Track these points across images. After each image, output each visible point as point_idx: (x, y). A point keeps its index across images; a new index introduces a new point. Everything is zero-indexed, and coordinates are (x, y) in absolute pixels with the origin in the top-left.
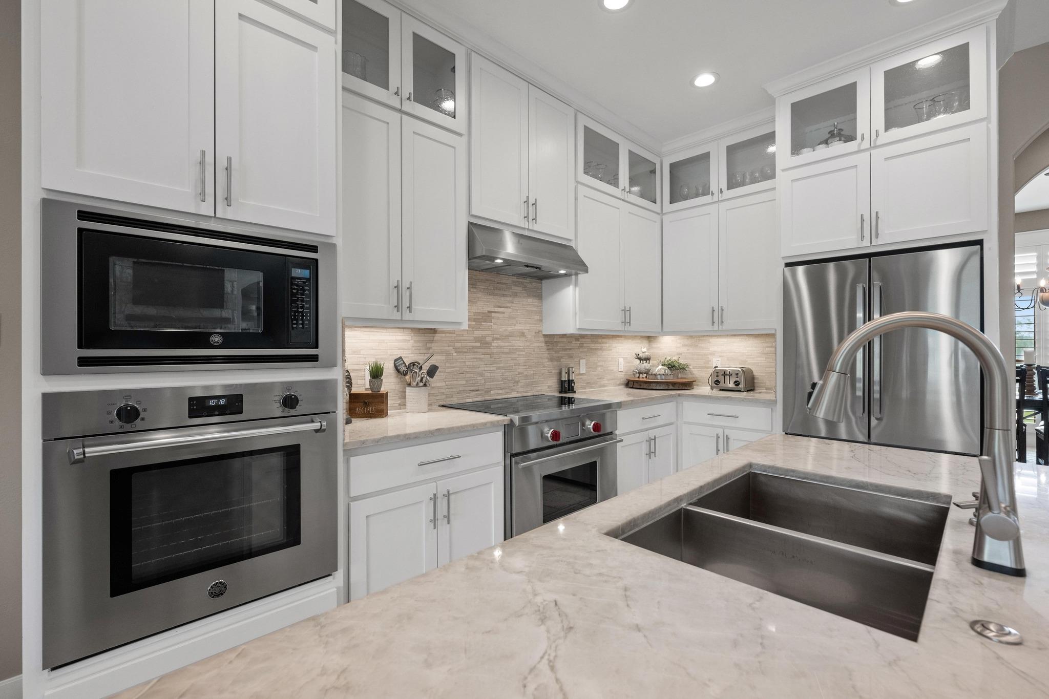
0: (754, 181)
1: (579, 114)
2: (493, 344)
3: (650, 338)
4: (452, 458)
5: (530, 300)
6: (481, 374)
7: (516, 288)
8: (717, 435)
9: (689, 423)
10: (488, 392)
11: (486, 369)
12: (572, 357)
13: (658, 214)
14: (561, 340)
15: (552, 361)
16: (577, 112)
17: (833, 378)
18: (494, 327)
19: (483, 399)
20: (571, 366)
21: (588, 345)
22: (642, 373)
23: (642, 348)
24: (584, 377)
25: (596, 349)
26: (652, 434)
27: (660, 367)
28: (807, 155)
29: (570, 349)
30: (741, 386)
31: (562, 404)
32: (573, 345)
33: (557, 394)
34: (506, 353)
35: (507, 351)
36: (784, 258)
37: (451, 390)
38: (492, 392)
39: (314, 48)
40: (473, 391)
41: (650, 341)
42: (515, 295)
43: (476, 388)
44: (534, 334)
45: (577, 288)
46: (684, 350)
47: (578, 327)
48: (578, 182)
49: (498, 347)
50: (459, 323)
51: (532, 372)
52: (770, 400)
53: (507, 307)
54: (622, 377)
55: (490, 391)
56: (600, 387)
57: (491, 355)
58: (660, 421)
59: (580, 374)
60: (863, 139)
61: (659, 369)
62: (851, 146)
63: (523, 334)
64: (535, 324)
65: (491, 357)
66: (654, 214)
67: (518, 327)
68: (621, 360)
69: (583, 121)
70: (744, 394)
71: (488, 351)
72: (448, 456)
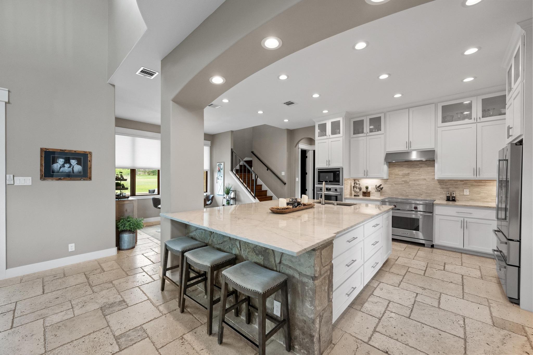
11: (407, 189)
12: (457, 188)
15: (443, 189)
16: (437, 103)
18: (410, 177)
29: (456, 185)
34: (416, 185)
39: (340, 140)
42: (421, 167)
43: (403, 194)
44: (431, 179)
45: (437, 164)
47: (438, 177)
48: (438, 127)
49: (412, 183)
51: (430, 192)
53: (417, 171)
57: (409, 186)
59: (464, 195)
63: (425, 179)
64: (431, 176)
67: (422, 177)
69: (442, 105)
71: (408, 184)
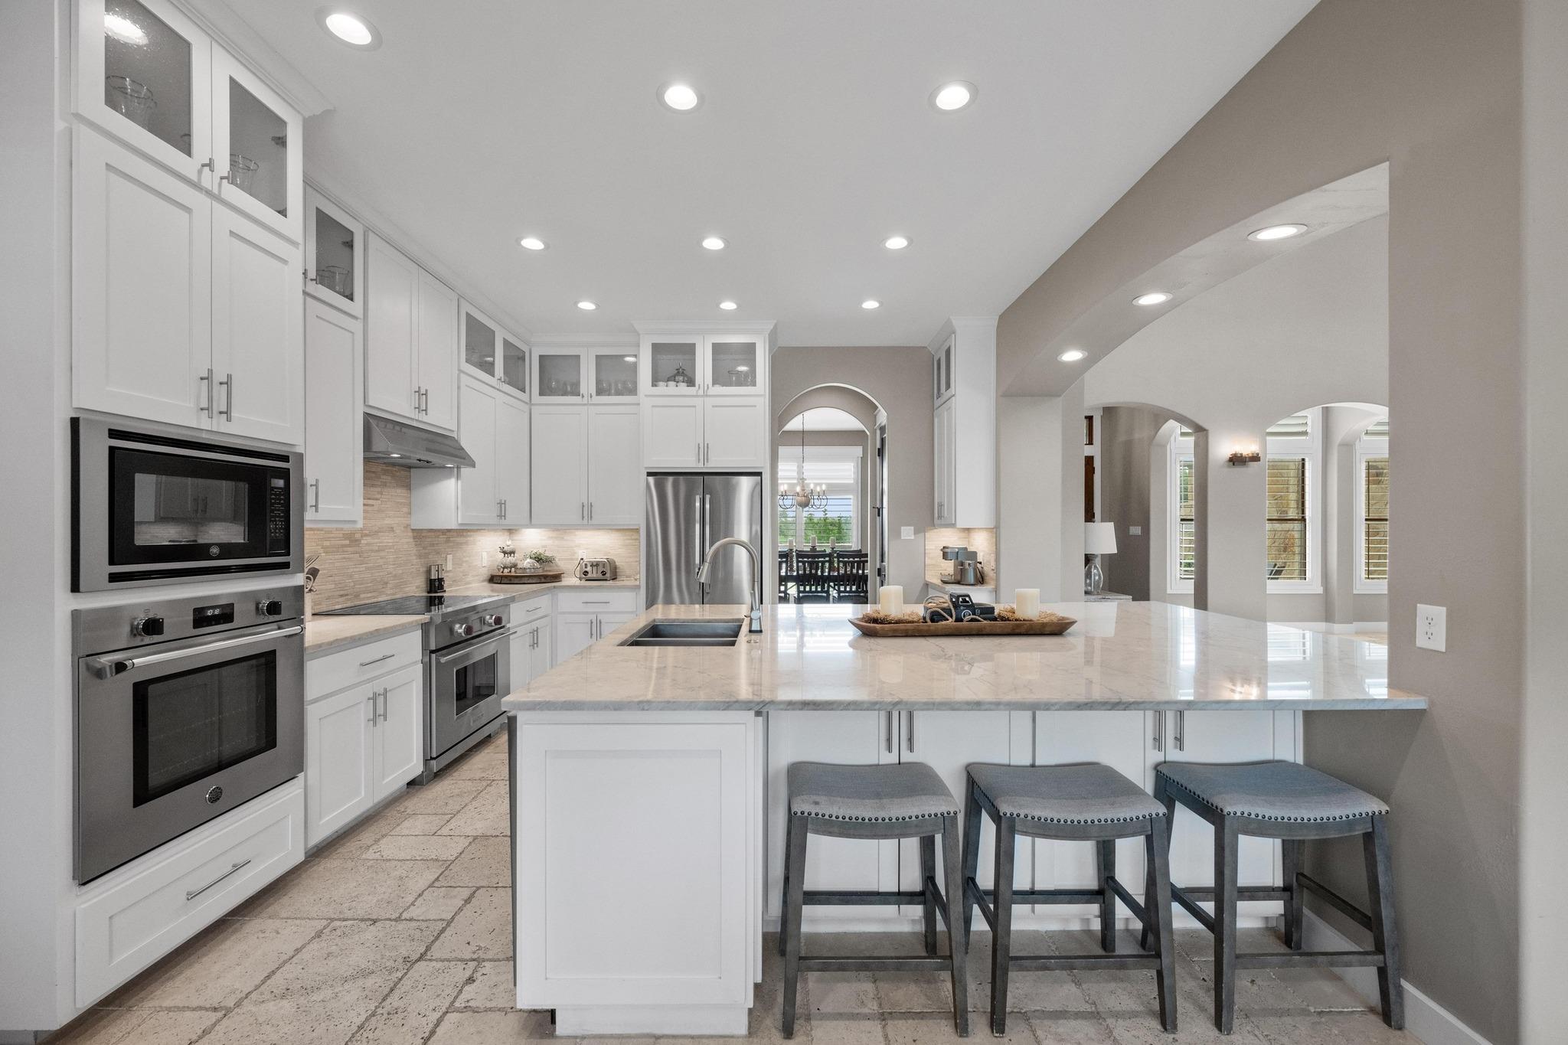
0: (618, 393)
1: (462, 300)
2: (362, 542)
3: (511, 531)
4: (385, 658)
5: (399, 491)
6: (351, 576)
7: (384, 477)
8: (591, 620)
9: (564, 613)
10: (357, 596)
11: (355, 570)
12: (438, 553)
13: (526, 403)
14: (429, 534)
15: (420, 559)
16: (460, 297)
17: (707, 565)
19: (352, 604)
20: (439, 562)
21: (454, 539)
22: (507, 568)
23: (508, 543)
24: (450, 574)
25: (461, 544)
26: (534, 625)
27: (529, 560)
28: (662, 388)
29: (437, 544)
30: (608, 575)
31: (431, 605)
32: (440, 539)
33: (426, 594)
34: (377, 551)
35: (377, 548)
36: (646, 468)
37: (320, 596)
38: (362, 596)
39: (285, 262)
40: (342, 596)
41: (510, 534)
42: (384, 485)
43: (345, 592)
44: (403, 529)
45: (459, 482)
46: (550, 542)
47: (459, 522)
48: (460, 371)
50: (355, 522)
51: (401, 572)
52: (636, 586)
53: (377, 499)
54: (485, 573)
55: (359, 596)
56: (466, 584)
57: (360, 553)
58: (540, 613)
59: (447, 572)
60: (699, 388)
61: (527, 563)
62: (691, 390)
63: (392, 529)
64: (404, 517)
65: (360, 557)
66: (523, 404)
67: (388, 521)
68: (485, 555)
69: (466, 308)
70: (611, 582)
72: (381, 657)
